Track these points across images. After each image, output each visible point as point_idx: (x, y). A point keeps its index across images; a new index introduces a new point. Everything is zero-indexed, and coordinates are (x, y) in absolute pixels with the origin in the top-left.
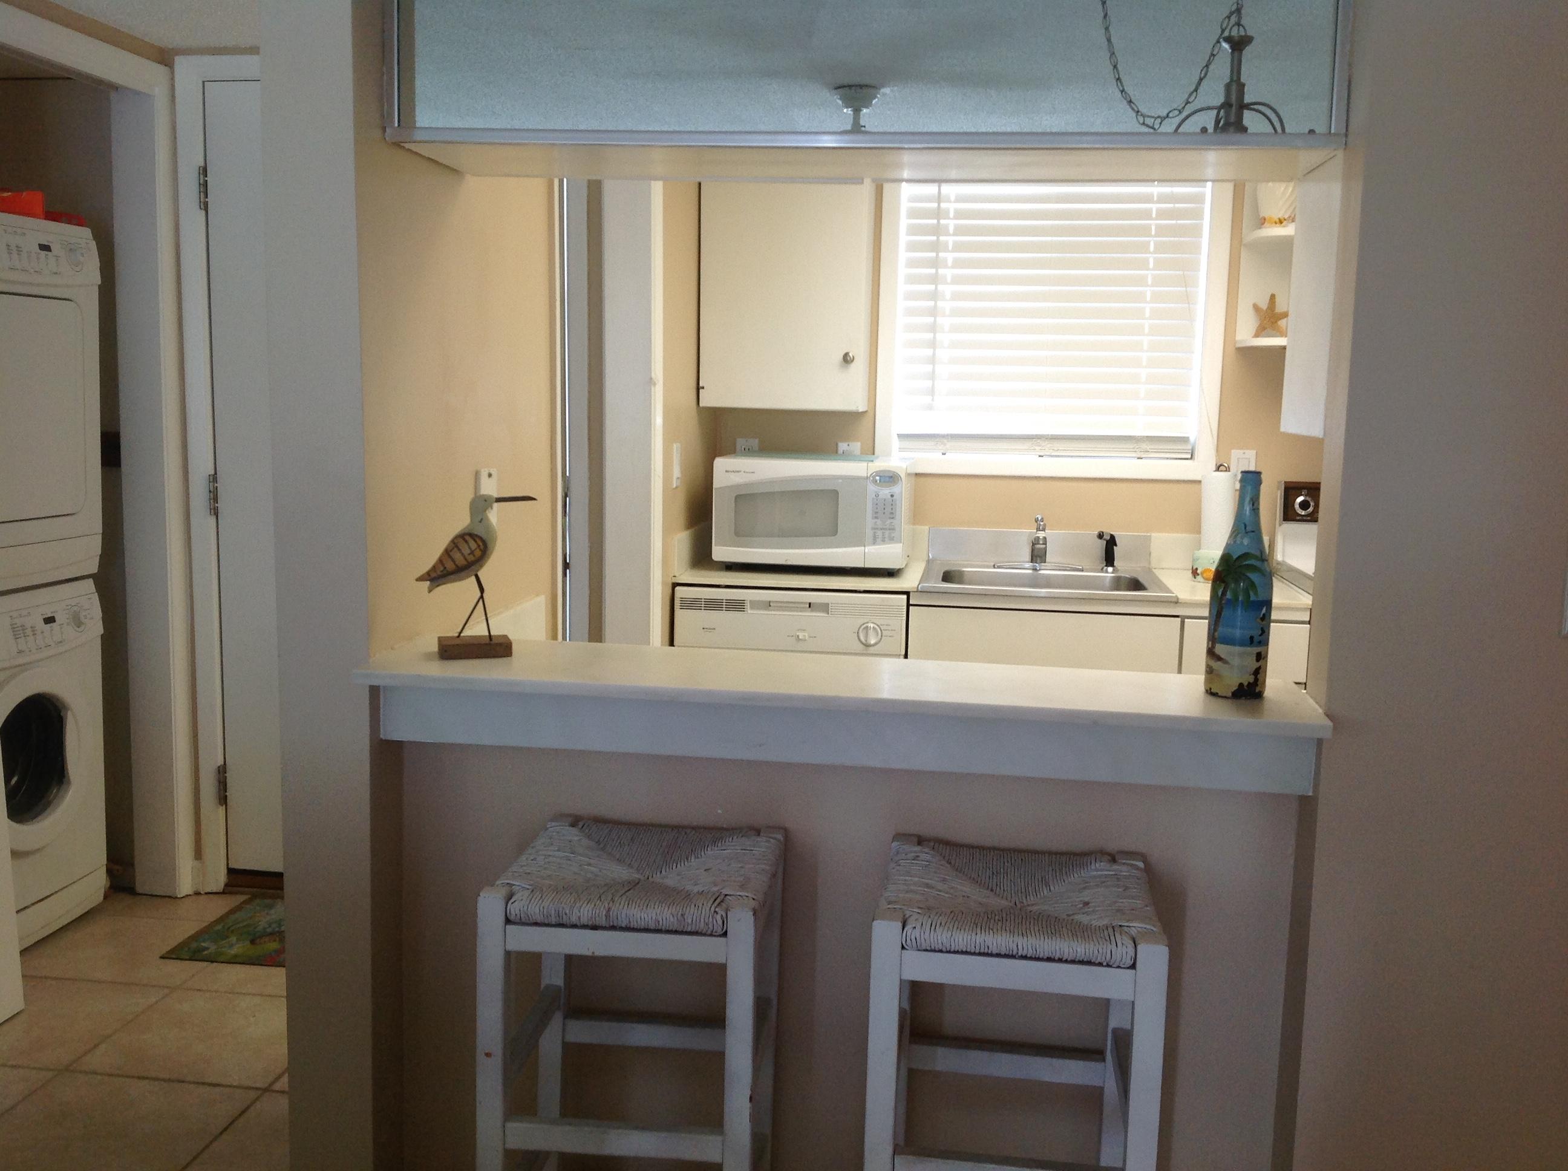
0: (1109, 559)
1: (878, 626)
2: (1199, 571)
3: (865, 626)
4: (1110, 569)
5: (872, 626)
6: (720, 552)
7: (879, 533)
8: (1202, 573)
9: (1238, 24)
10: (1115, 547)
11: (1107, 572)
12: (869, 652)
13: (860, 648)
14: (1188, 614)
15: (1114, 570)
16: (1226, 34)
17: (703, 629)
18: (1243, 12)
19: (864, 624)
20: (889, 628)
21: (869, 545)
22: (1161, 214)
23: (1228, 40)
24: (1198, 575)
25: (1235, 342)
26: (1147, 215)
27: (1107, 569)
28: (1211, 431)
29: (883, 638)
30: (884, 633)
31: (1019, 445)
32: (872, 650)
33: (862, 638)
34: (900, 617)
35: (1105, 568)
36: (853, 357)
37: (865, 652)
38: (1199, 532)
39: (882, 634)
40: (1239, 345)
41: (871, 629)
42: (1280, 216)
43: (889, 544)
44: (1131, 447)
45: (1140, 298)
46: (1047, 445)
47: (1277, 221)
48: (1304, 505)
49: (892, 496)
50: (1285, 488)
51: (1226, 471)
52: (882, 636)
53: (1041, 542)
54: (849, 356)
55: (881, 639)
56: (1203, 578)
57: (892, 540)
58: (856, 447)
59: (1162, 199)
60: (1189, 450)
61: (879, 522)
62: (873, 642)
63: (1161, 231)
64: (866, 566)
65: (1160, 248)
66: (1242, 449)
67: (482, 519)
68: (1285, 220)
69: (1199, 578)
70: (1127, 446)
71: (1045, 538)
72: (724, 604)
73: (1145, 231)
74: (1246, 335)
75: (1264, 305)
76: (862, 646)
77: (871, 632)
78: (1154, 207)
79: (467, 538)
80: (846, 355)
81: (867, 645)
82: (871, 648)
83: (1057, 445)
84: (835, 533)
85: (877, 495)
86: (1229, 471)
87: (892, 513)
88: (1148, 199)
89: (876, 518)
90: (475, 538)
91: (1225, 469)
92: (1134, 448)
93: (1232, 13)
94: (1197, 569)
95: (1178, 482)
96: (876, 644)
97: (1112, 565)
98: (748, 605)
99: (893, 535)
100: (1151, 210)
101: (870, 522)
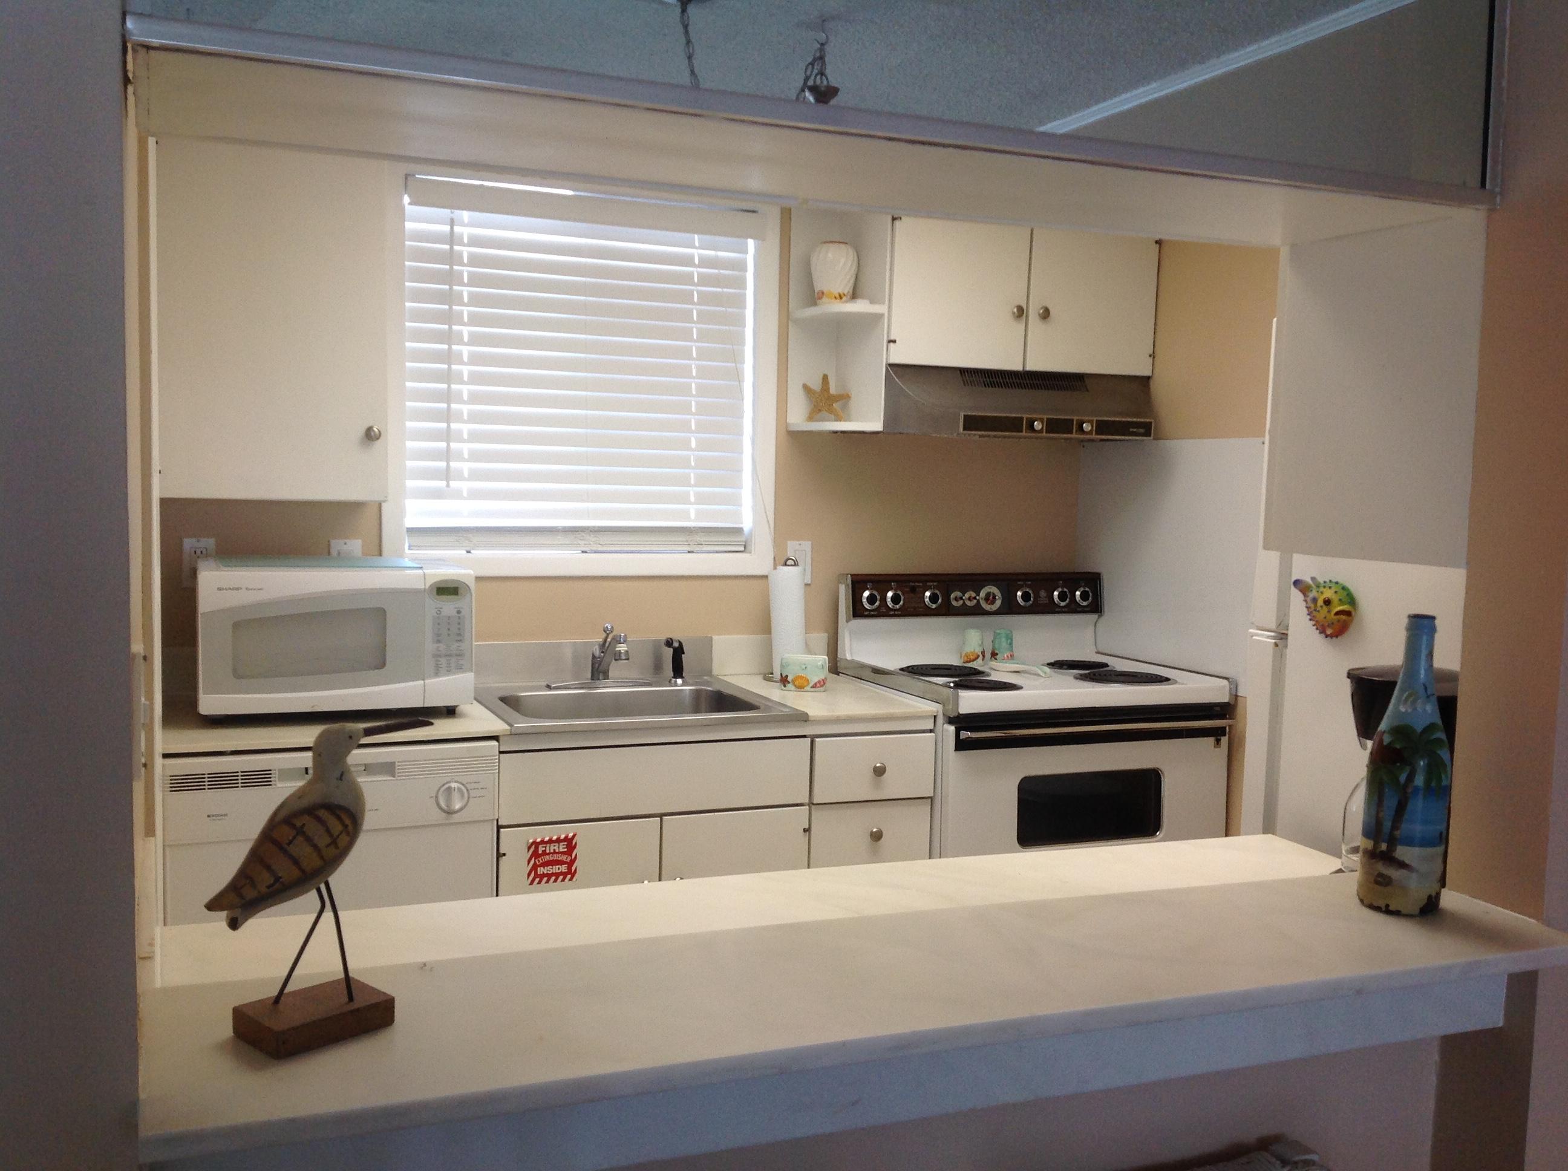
0: (678, 670)
1: (463, 785)
2: (789, 679)
3: (447, 786)
4: (679, 681)
5: (456, 786)
6: (209, 703)
7: (443, 661)
8: (792, 680)
9: (822, 74)
10: (683, 655)
11: (676, 685)
12: (452, 821)
13: (437, 816)
14: (819, 733)
15: (683, 681)
16: (810, 83)
17: (209, 816)
18: (827, 59)
19: (444, 785)
20: (476, 786)
21: (430, 677)
22: (704, 280)
23: (814, 89)
24: (789, 682)
25: (787, 425)
26: (687, 279)
27: (676, 682)
28: (768, 521)
29: (471, 799)
30: (472, 793)
31: (560, 539)
32: (456, 818)
33: (443, 805)
34: (492, 770)
35: (674, 679)
36: (379, 431)
37: (447, 822)
38: (771, 634)
39: (469, 794)
40: (792, 429)
41: (456, 790)
42: (840, 291)
43: (458, 673)
44: (684, 540)
45: (685, 372)
46: (592, 538)
47: (838, 296)
48: (871, 599)
49: (459, 612)
50: (853, 582)
51: (795, 565)
52: (469, 798)
53: (623, 657)
54: (374, 431)
55: (468, 801)
56: (795, 686)
57: (460, 668)
58: (355, 546)
59: (705, 262)
60: (743, 541)
61: (442, 646)
62: (457, 807)
63: (704, 299)
64: (426, 705)
65: (703, 317)
66: (799, 540)
67: (342, 775)
68: (844, 295)
69: (790, 686)
70: (680, 539)
71: (627, 652)
72: (240, 778)
73: (687, 297)
74: (798, 418)
75: (816, 385)
76: (444, 815)
77: (456, 796)
78: (695, 271)
79: (323, 813)
80: (369, 430)
81: (450, 812)
82: (455, 816)
83: (605, 539)
84: (382, 665)
85: (439, 611)
86: (798, 565)
87: (459, 635)
88: (687, 261)
89: (439, 641)
90: (338, 812)
91: (793, 563)
92: (687, 541)
93: (814, 60)
94: (787, 676)
95: (736, 577)
96: (461, 809)
97: (681, 677)
98: (275, 776)
99: (461, 662)
100: (692, 274)
101: (430, 646)
